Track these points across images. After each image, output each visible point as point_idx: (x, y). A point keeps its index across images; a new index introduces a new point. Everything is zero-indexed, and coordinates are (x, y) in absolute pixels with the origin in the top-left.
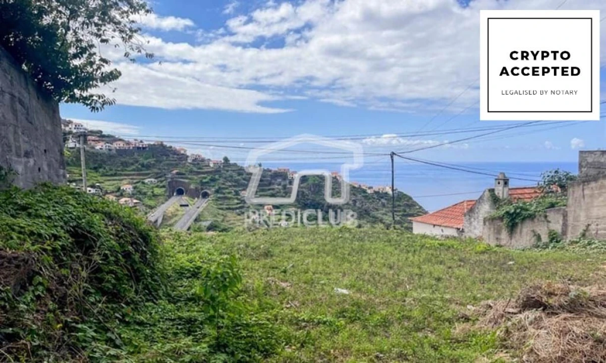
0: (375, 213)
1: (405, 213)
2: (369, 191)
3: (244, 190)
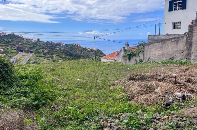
0: (91, 56)
1: (100, 56)
2: (89, 49)
3: (46, 50)
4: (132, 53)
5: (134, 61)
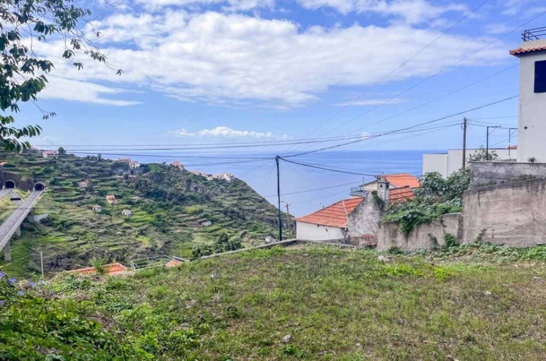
1: (241, 197)
2: (209, 179)
3: (83, 181)
4: (419, 214)
5: (423, 238)
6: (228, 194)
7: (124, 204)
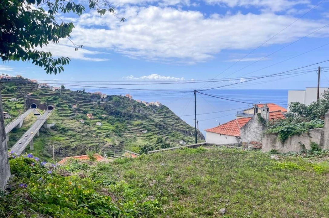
2: (147, 105)
3: (74, 105)
4: (292, 129)
5: (295, 145)
6: (158, 114)
7: (97, 119)
